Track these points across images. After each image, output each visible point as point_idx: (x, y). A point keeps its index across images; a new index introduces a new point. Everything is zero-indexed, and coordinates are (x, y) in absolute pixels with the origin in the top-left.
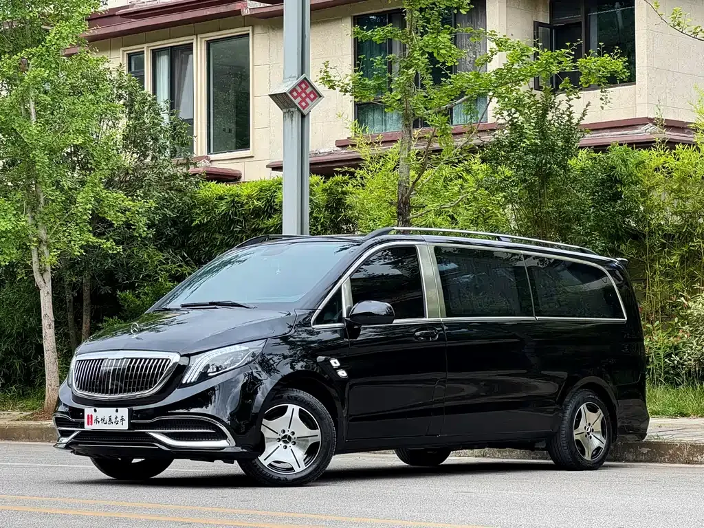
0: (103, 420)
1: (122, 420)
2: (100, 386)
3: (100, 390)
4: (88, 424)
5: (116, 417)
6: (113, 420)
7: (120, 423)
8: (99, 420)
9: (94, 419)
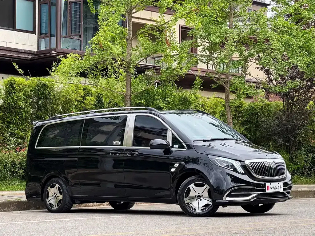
0: (273, 188)
1: (281, 187)
2: (268, 173)
3: (269, 175)
4: (268, 190)
5: (278, 186)
6: (277, 187)
7: (280, 189)
8: (272, 188)
9: (270, 187)
